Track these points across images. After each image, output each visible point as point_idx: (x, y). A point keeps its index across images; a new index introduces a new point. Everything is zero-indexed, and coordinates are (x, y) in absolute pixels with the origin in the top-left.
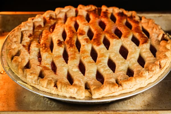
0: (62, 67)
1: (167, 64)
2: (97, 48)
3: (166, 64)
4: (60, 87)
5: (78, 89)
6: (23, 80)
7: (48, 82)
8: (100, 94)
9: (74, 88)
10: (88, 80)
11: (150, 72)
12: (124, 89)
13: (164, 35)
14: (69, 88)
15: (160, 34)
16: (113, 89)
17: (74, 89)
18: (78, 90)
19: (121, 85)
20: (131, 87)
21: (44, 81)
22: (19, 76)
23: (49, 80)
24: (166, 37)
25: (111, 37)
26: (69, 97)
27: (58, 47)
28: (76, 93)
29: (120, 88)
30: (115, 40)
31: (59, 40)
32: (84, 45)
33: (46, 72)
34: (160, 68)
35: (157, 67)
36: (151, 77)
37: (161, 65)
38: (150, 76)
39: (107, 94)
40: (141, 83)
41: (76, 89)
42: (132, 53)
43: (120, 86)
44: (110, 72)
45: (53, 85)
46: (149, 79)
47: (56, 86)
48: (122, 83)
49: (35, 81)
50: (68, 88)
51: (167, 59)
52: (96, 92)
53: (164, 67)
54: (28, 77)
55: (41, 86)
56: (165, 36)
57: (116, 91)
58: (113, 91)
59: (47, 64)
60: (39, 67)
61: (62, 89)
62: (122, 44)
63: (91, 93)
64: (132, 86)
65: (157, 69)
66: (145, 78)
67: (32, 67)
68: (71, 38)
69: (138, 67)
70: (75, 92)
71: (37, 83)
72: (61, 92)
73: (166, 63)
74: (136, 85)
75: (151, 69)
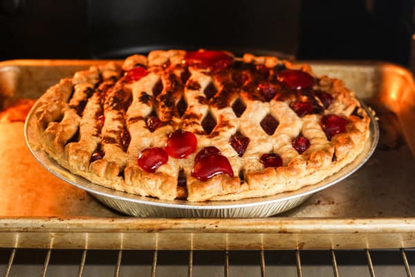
0: (141, 137)
1: (350, 157)
2: (217, 113)
3: (349, 155)
4: (130, 175)
5: (164, 180)
6: (63, 165)
7: (108, 166)
8: (203, 193)
9: (156, 178)
10: (185, 165)
11: (310, 164)
12: (251, 188)
13: (357, 108)
14: (146, 179)
15: (350, 105)
16: (229, 186)
17: (156, 181)
18: (164, 183)
19: (247, 182)
20: (266, 187)
21: (101, 165)
22: (56, 158)
23: (109, 163)
24: (361, 113)
25: (249, 98)
26: (146, 196)
27: (140, 103)
28: (160, 188)
29: (245, 186)
30: (256, 102)
31: (144, 93)
32: (191, 107)
33: (107, 148)
34: (333, 160)
35: (326, 156)
36: (311, 174)
37: (336, 154)
38: (308, 172)
39: (217, 194)
40: (288, 181)
41: (160, 182)
42: (286, 125)
43: (245, 184)
44: (233, 154)
45: (117, 172)
46: (305, 176)
47: (122, 174)
48: (249, 178)
49: (84, 166)
50: (144, 178)
51: (351, 147)
52: (195, 189)
53: (340, 161)
54: (71, 158)
55: (94, 175)
56: (359, 111)
57: (235, 191)
58: (230, 192)
59: (111, 132)
60: (95, 137)
61: (133, 179)
62: (268, 112)
63: (186, 191)
64: (269, 186)
65: (327, 161)
66: (298, 174)
67: (81, 139)
68: (170, 93)
69: (291, 152)
70: (158, 187)
71: (87, 170)
72: (131, 187)
73: (348, 153)
74: (276, 185)
75: (314, 157)
